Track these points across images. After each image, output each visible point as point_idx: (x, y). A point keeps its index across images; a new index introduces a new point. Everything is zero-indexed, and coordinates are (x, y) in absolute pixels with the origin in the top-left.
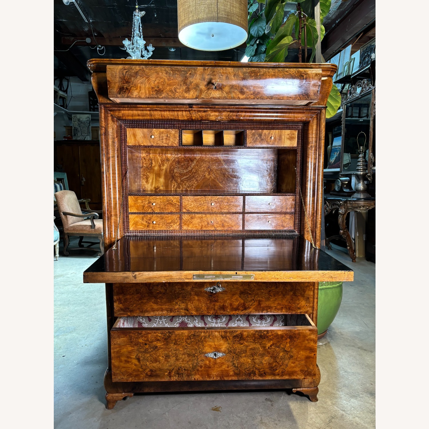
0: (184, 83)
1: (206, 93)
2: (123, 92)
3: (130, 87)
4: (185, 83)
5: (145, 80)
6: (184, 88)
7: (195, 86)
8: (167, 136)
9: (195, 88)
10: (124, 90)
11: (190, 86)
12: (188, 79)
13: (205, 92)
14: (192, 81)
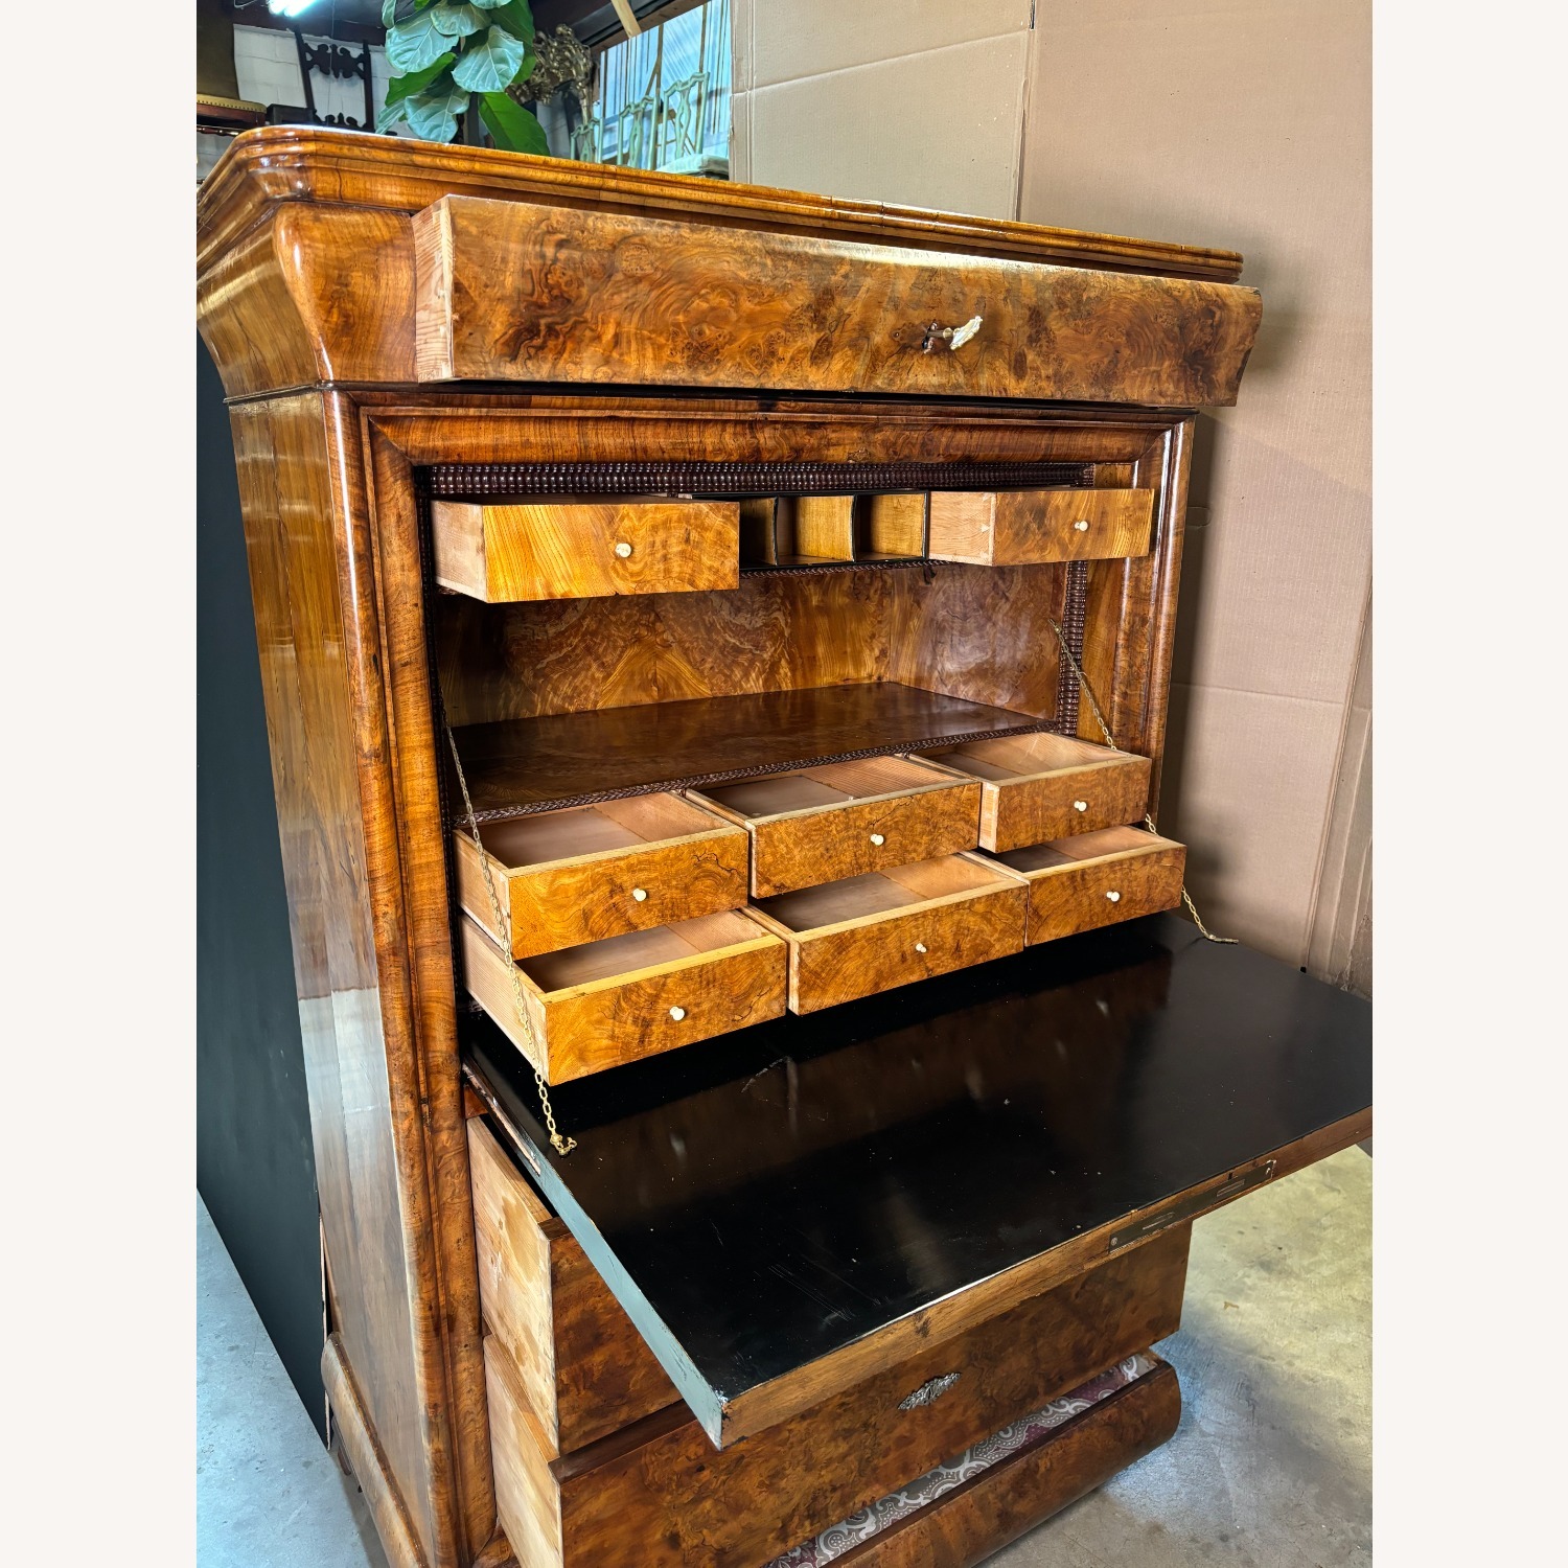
0: (814, 319)
1: (893, 365)
2: (532, 351)
3: (570, 323)
4: (819, 320)
5: (648, 294)
6: (811, 339)
7: (855, 335)
8: (687, 541)
9: (854, 345)
10: (538, 342)
11: (837, 333)
12: (833, 299)
13: (891, 361)
14: (847, 311)
